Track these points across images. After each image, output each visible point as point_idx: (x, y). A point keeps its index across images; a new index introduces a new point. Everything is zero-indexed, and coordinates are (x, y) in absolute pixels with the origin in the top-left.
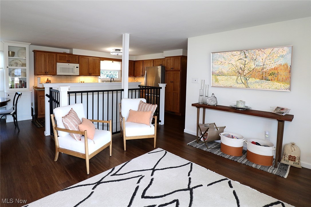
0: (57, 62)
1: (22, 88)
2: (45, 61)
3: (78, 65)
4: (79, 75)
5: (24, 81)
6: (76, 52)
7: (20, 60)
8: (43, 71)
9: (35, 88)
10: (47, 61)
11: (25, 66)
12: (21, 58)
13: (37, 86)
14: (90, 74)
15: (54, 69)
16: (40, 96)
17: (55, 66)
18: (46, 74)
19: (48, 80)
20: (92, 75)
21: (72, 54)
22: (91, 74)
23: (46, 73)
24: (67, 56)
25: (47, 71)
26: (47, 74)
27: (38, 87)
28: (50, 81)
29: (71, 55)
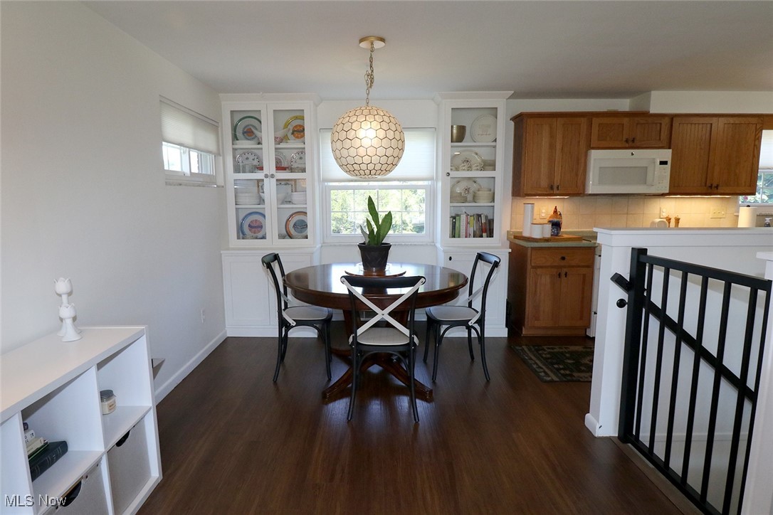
0: (590, 147)
1: (481, 236)
2: (552, 146)
3: (667, 154)
4: (669, 194)
5: (486, 217)
6: (662, 103)
7: (476, 150)
8: (544, 183)
9: (516, 237)
10: (559, 146)
11: (491, 167)
12: (480, 144)
13: (521, 233)
14: (711, 187)
15: (577, 175)
16: (533, 267)
17: (583, 160)
18: (550, 191)
19: (555, 211)
20: (720, 190)
21: (646, 114)
22: (717, 187)
23: (552, 188)
24: (626, 121)
25: (557, 181)
26: (555, 191)
27: (526, 234)
28: (560, 214)
29: (641, 117)
